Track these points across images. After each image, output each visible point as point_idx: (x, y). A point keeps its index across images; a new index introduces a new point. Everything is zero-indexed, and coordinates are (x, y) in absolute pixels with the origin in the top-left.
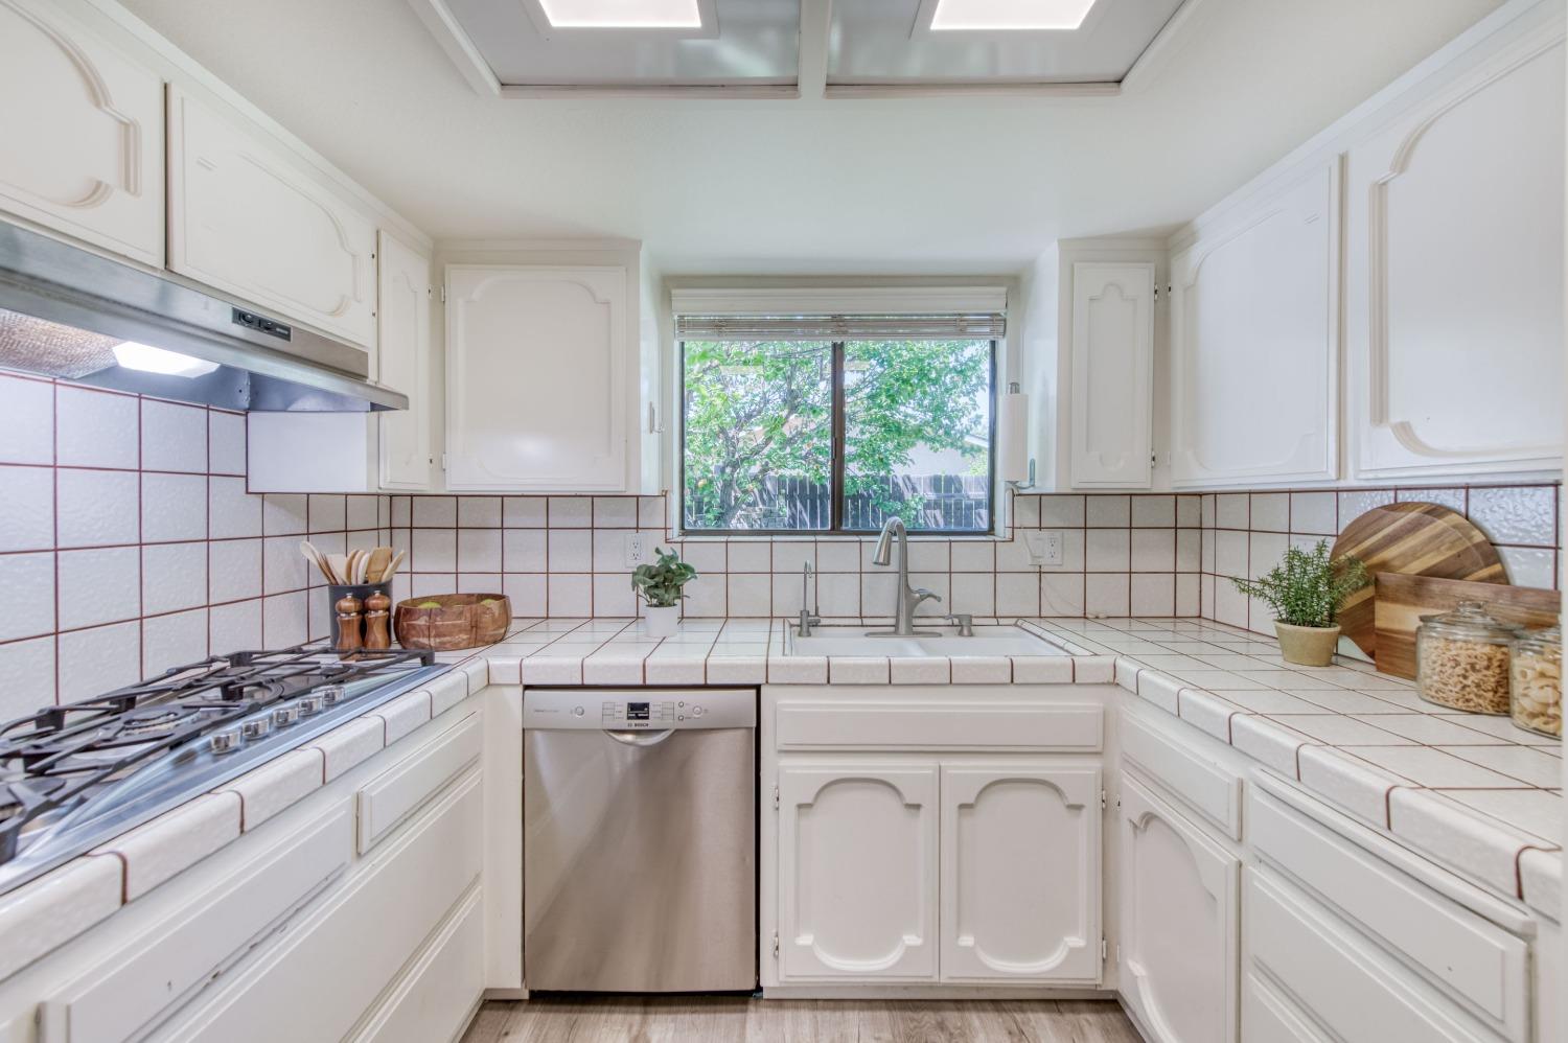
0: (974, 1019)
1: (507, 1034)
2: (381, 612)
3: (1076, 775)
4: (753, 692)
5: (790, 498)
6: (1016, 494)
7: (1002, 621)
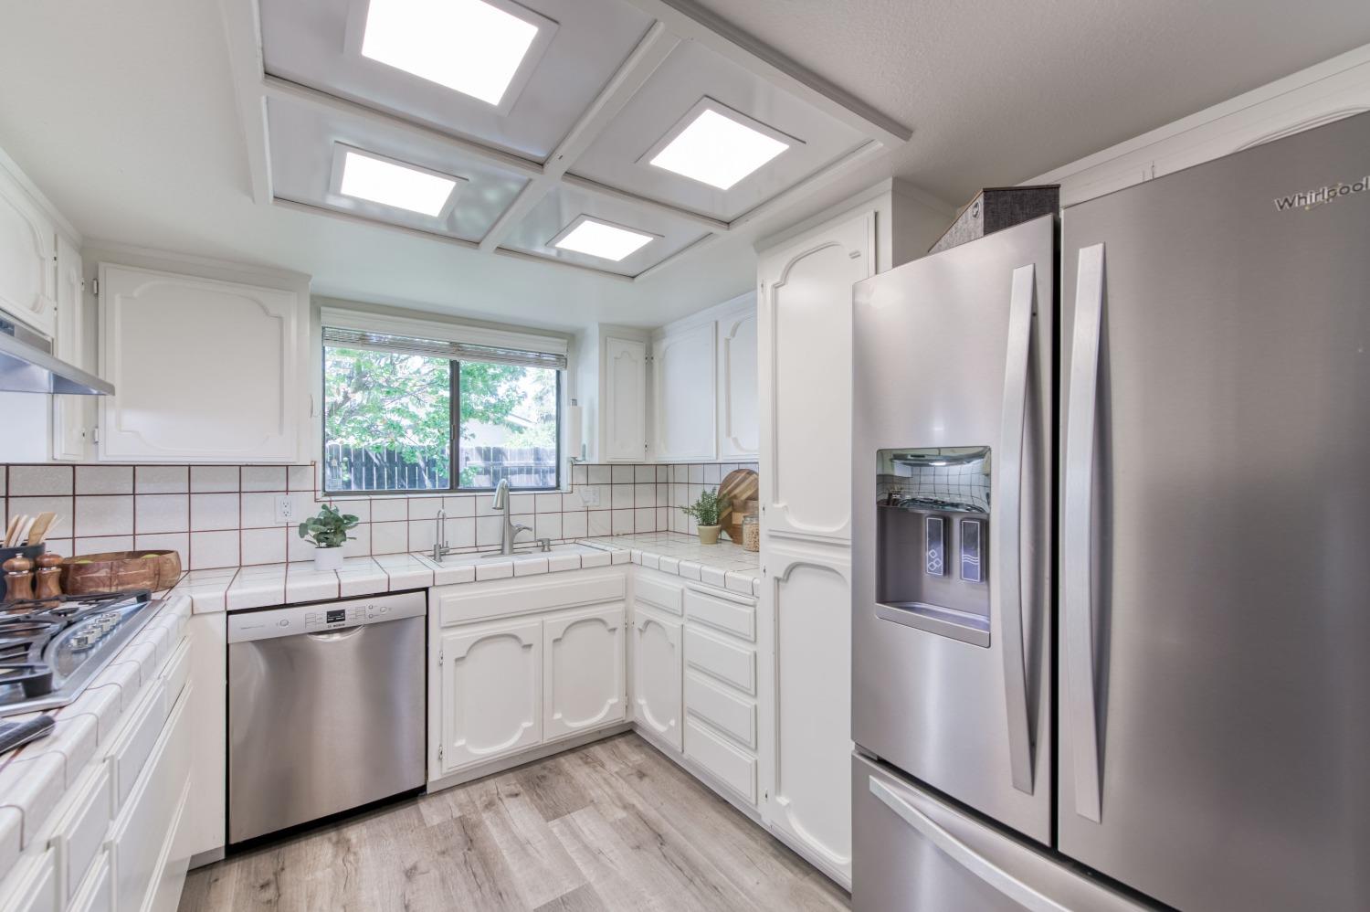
0: (562, 760)
1: (216, 880)
2: (54, 568)
3: (612, 613)
4: (424, 593)
5: (349, 465)
6: (574, 463)
7: (566, 541)
